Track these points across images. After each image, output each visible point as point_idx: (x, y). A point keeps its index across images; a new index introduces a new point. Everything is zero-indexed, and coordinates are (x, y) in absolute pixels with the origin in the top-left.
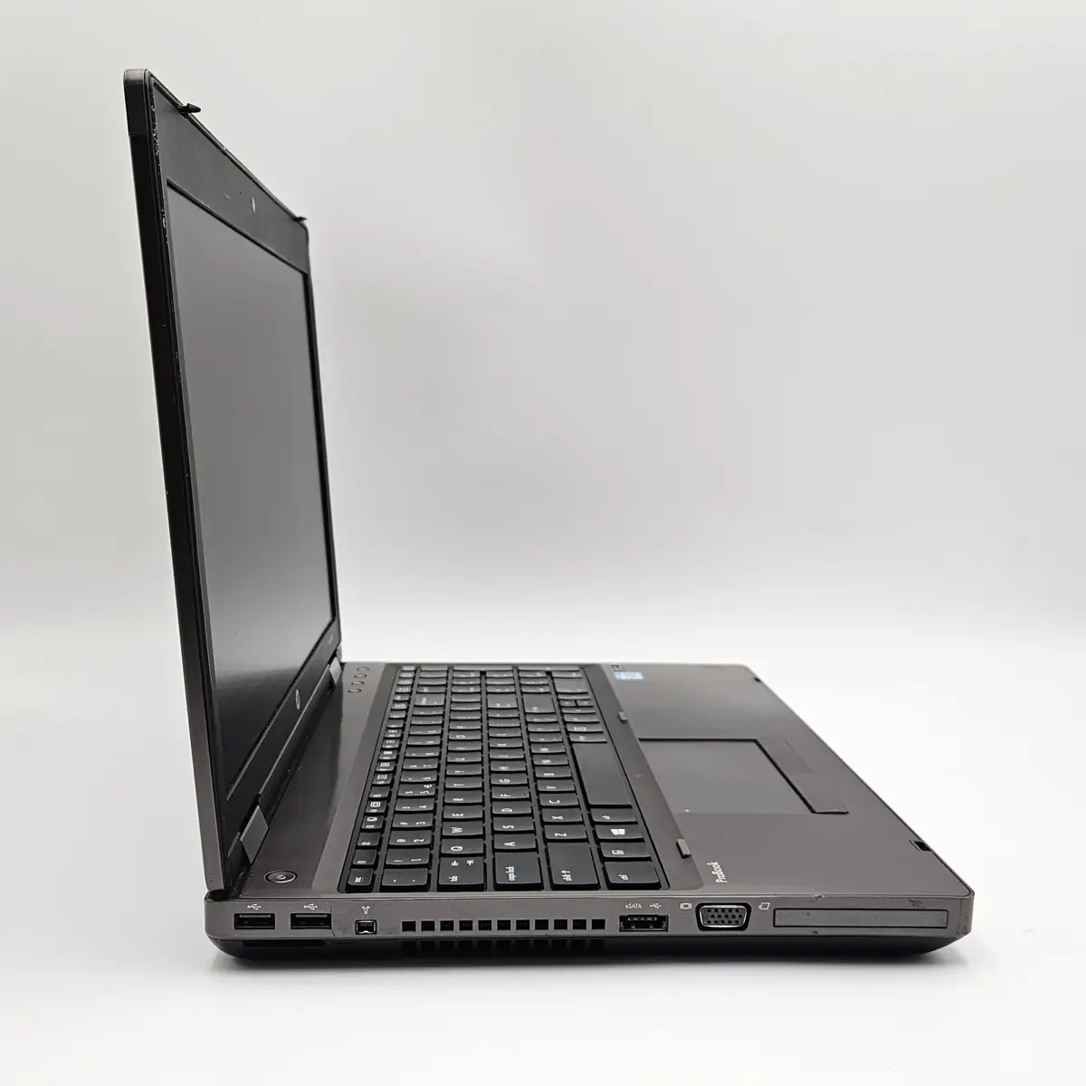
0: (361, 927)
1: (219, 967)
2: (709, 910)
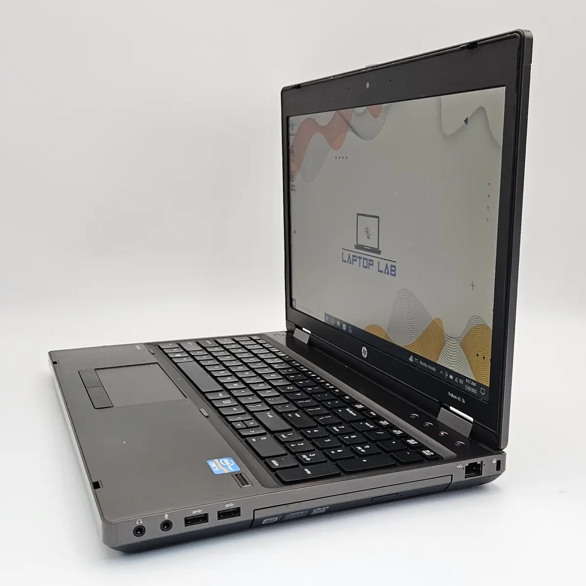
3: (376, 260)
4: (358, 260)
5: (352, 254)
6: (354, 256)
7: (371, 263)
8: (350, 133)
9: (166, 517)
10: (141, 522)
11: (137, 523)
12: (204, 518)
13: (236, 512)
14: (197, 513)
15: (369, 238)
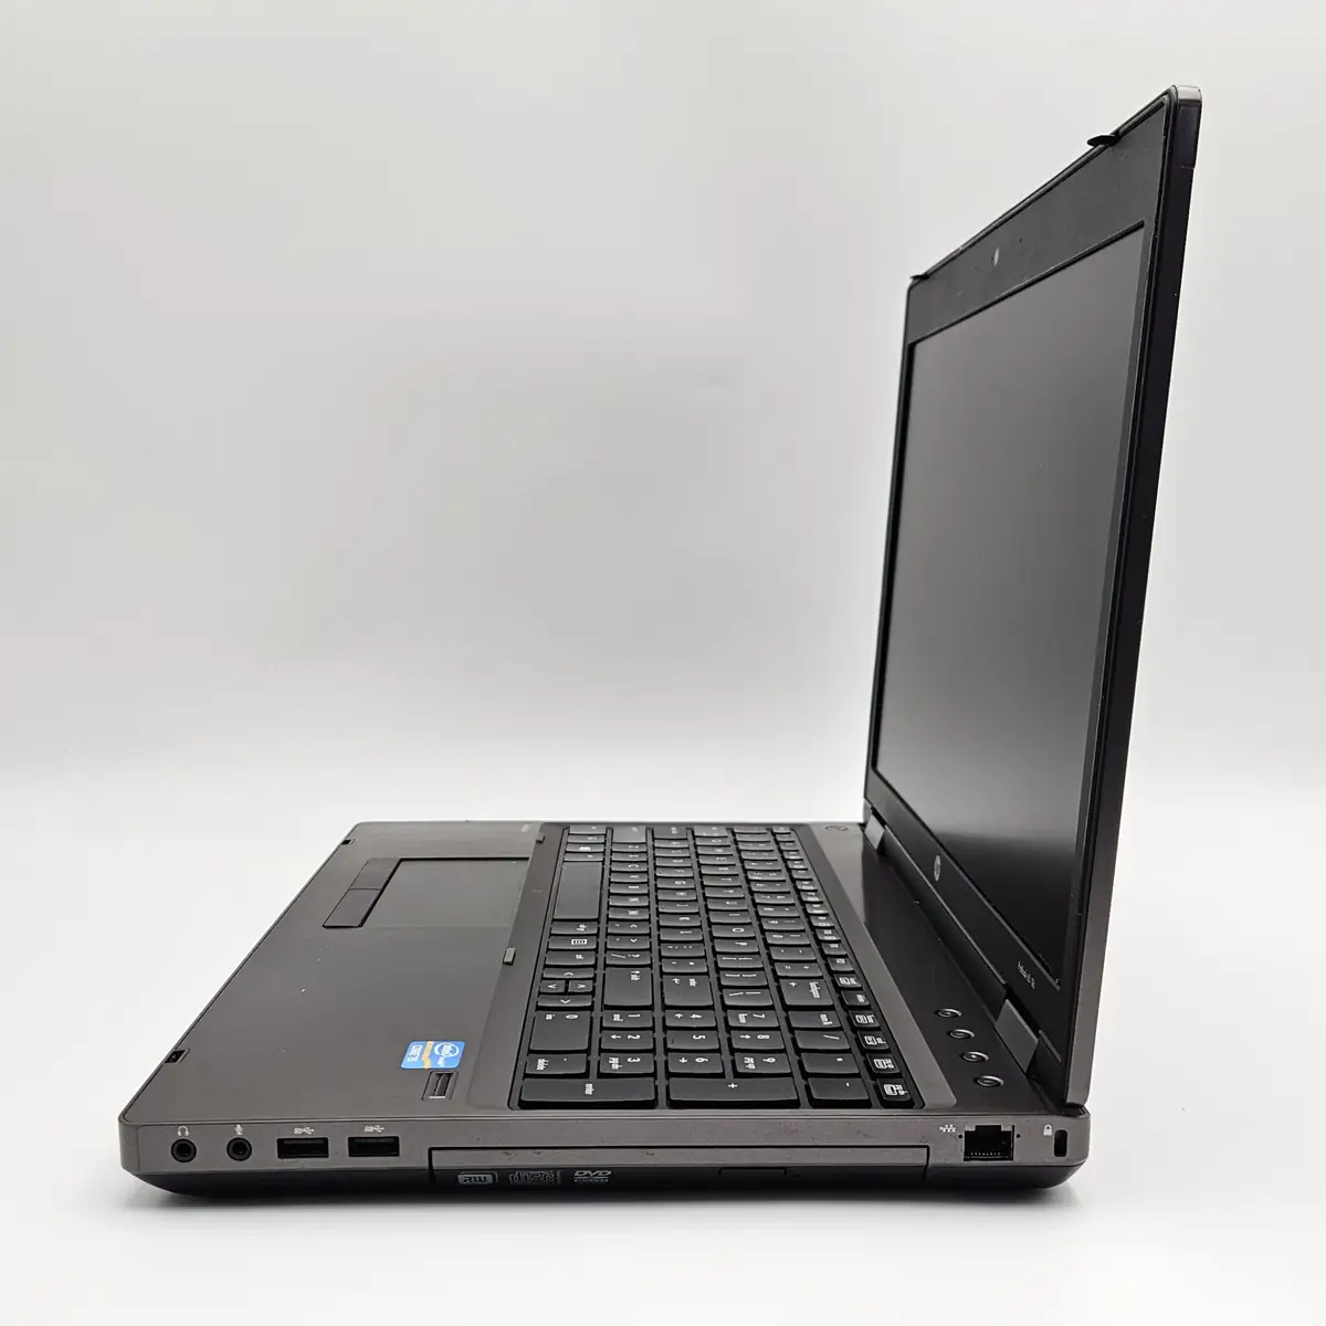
9: (239, 1130)
10: (187, 1133)
11: (179, 1134)
12: (319, 1147)
13: (389, 1146)
14: (304, 1133)
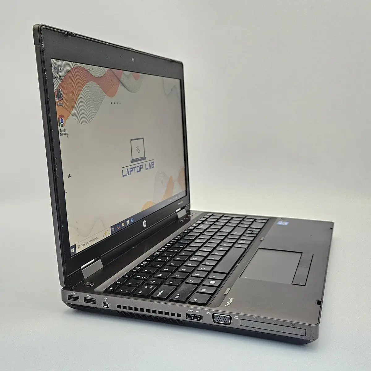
0: (105, 305)
1: (67, 312)
2: (217, 316)
3: (144, 164)
4: (134, 169)
5: (129, 168)
6: (130, 169)
7: (141, 167)
8: (121, 87)
15: (139, 152)
